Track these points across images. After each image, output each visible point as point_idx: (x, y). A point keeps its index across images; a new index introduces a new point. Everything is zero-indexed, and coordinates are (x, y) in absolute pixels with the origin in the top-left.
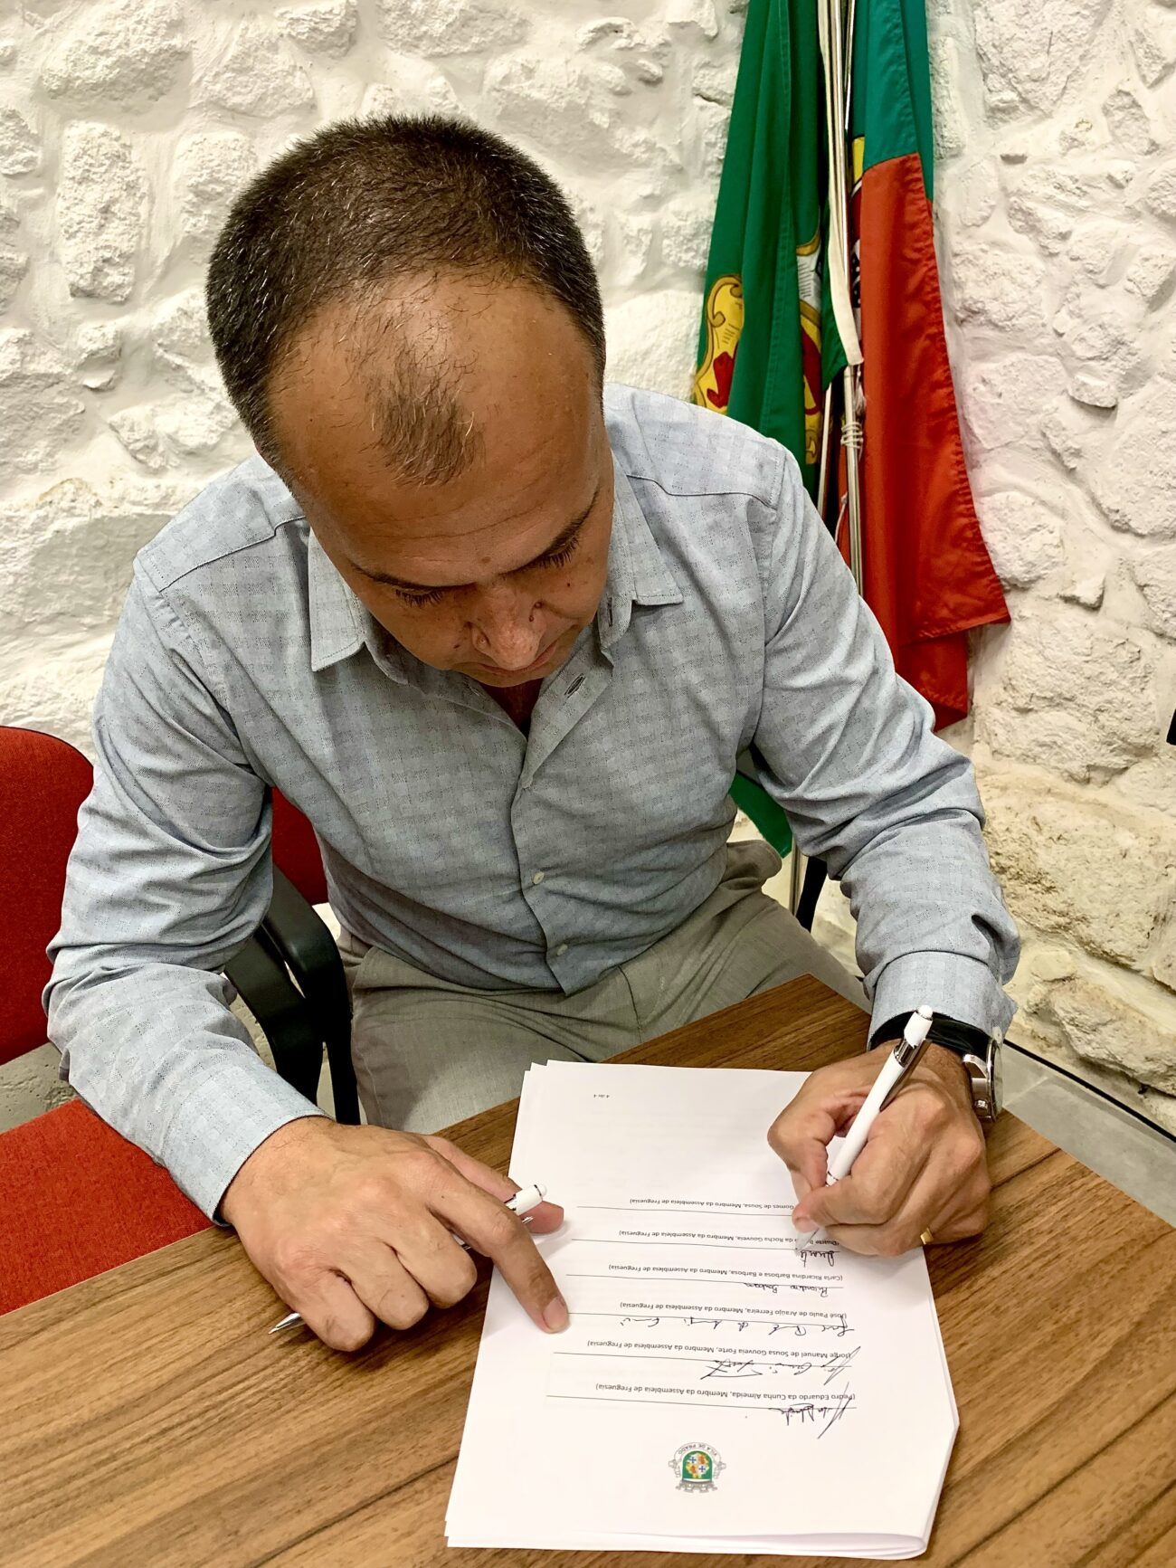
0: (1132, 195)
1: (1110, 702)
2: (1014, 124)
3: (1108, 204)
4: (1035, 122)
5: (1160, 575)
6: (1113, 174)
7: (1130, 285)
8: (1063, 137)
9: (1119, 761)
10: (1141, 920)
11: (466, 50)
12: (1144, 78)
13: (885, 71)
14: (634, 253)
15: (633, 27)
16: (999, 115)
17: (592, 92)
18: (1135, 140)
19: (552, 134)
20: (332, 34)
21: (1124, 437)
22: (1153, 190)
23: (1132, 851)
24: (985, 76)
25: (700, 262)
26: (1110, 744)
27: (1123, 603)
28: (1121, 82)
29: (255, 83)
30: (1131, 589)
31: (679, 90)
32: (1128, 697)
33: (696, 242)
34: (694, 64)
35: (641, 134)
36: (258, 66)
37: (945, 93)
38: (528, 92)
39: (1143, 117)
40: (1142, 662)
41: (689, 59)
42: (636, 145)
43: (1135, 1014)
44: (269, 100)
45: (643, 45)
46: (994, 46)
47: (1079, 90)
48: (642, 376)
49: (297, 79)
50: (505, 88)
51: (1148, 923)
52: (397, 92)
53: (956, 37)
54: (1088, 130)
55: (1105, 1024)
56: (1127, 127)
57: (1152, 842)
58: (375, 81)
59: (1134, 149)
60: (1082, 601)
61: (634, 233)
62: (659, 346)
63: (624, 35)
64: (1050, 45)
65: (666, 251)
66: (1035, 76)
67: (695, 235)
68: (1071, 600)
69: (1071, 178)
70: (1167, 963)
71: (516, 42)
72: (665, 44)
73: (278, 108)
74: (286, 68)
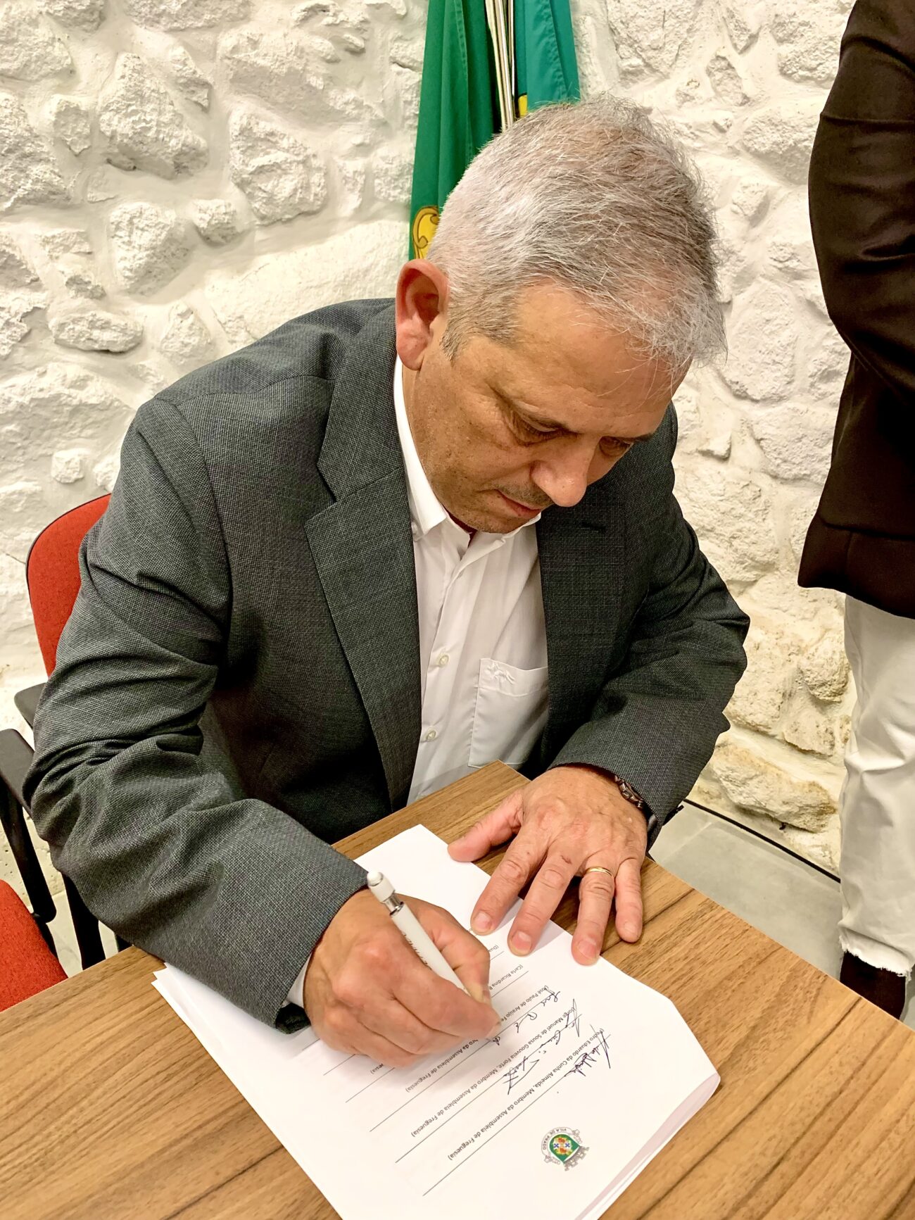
0: (733, 137)
1: (741, 531)
2: (641, 84)
3: (715, 145)
4: (658, 81)
5: (771, 430)
6: (717, 121)
7: (735, 208)
8: (679, 93)
9: (750, 576)
10: (773, 697)
11: (200, 25)
12: (735, 46)
13: (538, 43)
14: (352, 191)
15: (338, 8)
16: (630, 77)
17: (307, 60)
18: (732, 94)
19: (277, 94)
20: (84, 11)
21: (739, 325)
22: (748, 133)
23: (764, 645)
24: (617, 46)
25: (406, 197)
26: (742, 563)
27: (746, 454)
28: (719, 49)
29: (19, 52)
30: (750, 443)
31: (379, 59)
32: (753, 526)
33: (401, 181)
34: (390, 38)
35: (351, 94)
36: (21, 38)
37: (588, 60)
38: (254, 60)
39: (737, 76)
40: (763, 498)
41: (384, 34)
42: (346, 103)
43: (774, 769)
44: (33, 66)
45: (347, 22)
46: (622, 22)
47: (688, 57)
48: (365, 289)
49: (56, 49)
50: (235, 56)
51: (778, 699)
52: (144, 60)
53: (593, 15)
54: (696, 87)
55: (751, 779)
56: (725, 85)
57: (777, 636)
58: (124, 50)
59: (731, 101)
60: (715, 453)
61: (350, 175)
62: (377, 264)
63: (331, 13)
64: (664, 21)
65: (377, 189)
66: (655, 45)
67: (401, 175)
68: (708, 454)
69: (686, 125)
70: (795, 728)
71: (242, 19)
72: (365, 21)
73: (42, 72)
74: (46, 39)
